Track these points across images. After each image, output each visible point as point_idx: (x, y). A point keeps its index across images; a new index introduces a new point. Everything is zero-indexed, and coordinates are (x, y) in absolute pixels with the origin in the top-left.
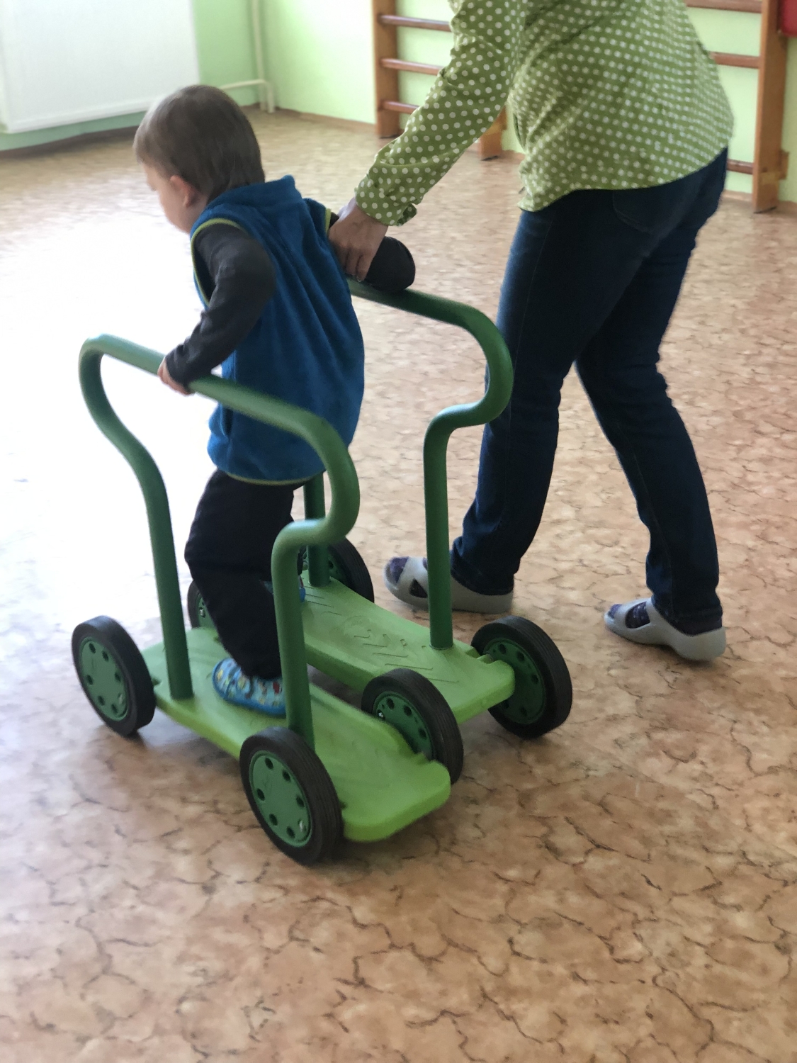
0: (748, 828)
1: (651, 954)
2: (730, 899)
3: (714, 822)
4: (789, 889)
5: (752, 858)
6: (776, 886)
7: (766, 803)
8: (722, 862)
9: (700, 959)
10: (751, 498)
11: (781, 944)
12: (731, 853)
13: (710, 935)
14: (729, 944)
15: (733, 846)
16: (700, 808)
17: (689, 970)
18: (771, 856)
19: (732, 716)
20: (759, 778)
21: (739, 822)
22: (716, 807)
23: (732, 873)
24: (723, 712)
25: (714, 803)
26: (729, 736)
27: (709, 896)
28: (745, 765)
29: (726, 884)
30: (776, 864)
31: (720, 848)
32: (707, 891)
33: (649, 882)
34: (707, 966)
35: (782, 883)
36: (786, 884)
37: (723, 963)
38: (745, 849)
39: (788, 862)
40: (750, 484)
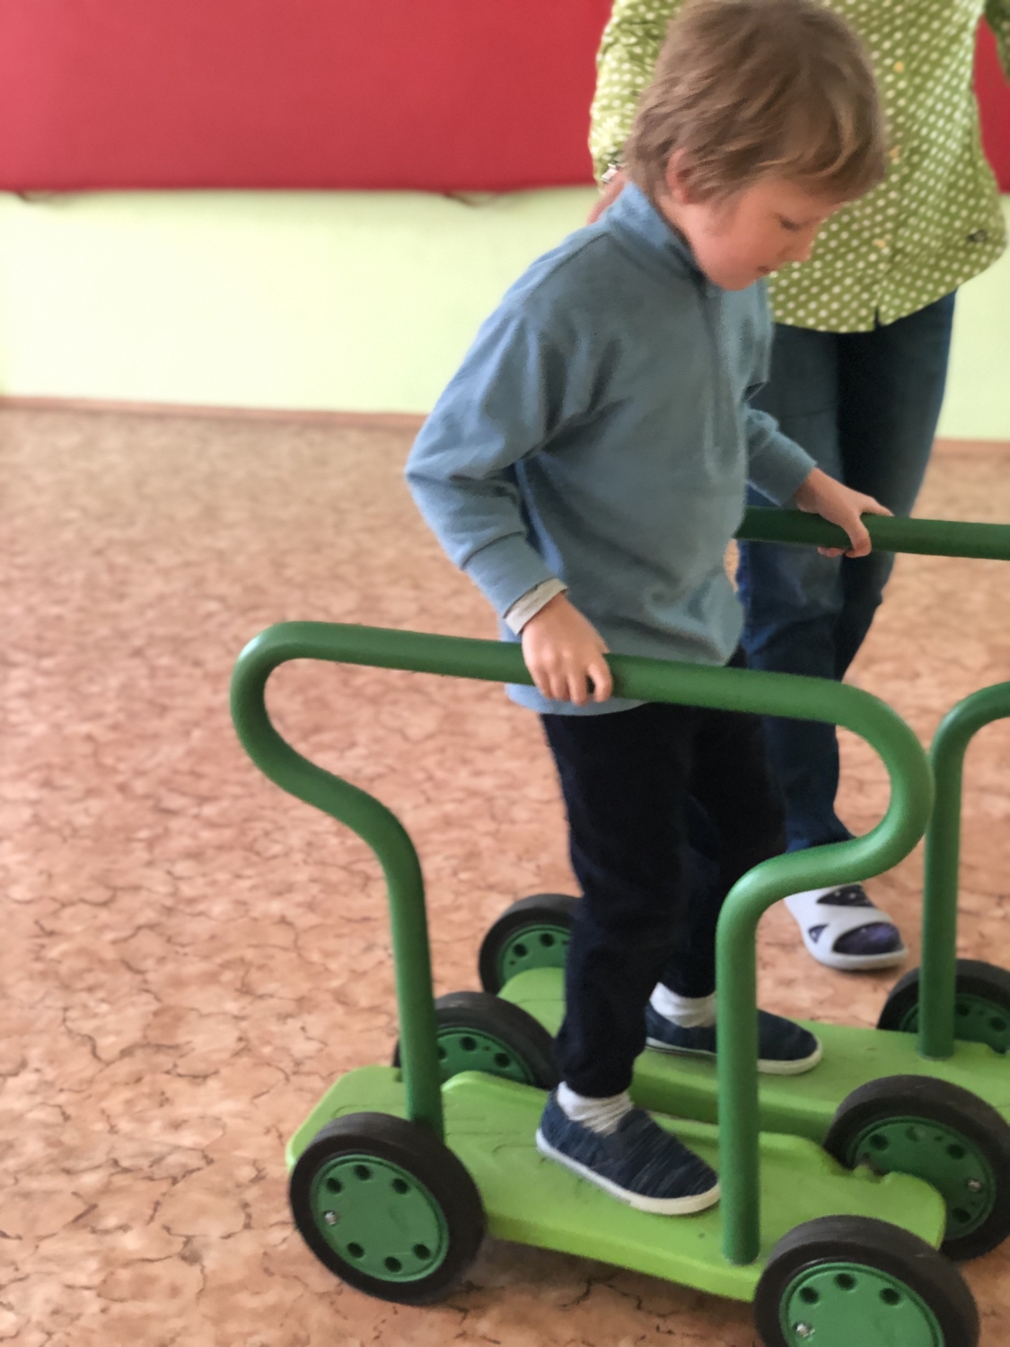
2: (111, 1221)
3: (70, 1137)
4: (180, 1185)
7: (126, 1094)
16: (46, 1125)
19: (60, 1004)
20: (112, 1066)
22: (66, 1117)
24: (48, 1002)
25: (64, 1114)
27: (85, 1226)
31: (83, 1164)
38: (115, 1155)
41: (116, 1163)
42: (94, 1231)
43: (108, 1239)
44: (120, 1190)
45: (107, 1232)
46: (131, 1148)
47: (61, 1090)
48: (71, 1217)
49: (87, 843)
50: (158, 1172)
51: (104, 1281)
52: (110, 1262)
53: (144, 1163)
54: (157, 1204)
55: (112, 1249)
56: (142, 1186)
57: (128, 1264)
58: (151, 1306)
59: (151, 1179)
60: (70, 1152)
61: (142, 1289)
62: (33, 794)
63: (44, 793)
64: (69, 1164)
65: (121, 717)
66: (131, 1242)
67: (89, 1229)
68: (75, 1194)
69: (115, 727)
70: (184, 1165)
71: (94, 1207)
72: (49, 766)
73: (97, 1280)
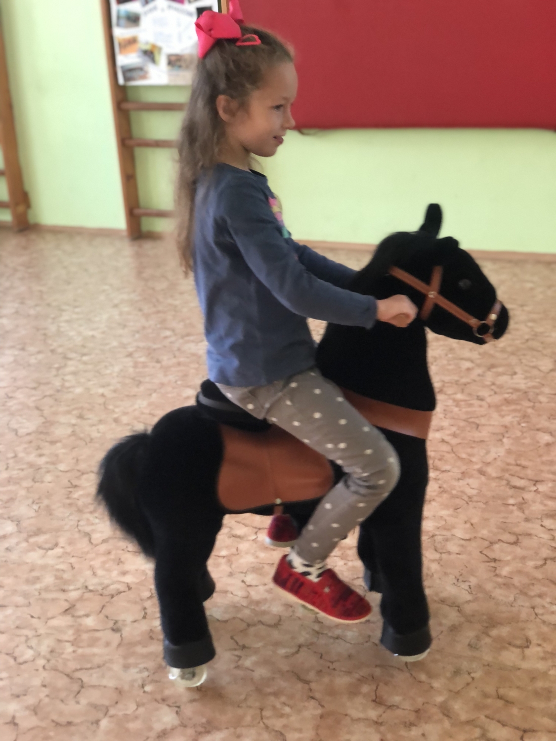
1: (39, 654)
2: (81, 613)
5: (91, 588)
6: (107, 599)
9: (69, 649)
11: (115, 627)
13: (74, 634)
14: (85, 636)
17: (63, 656)
26: (77, 530)
28: (88, 542)
30: (106, 587)
33: (32, 617)
34: (74, 652)
35: (110, 596)
36: (112, 596)
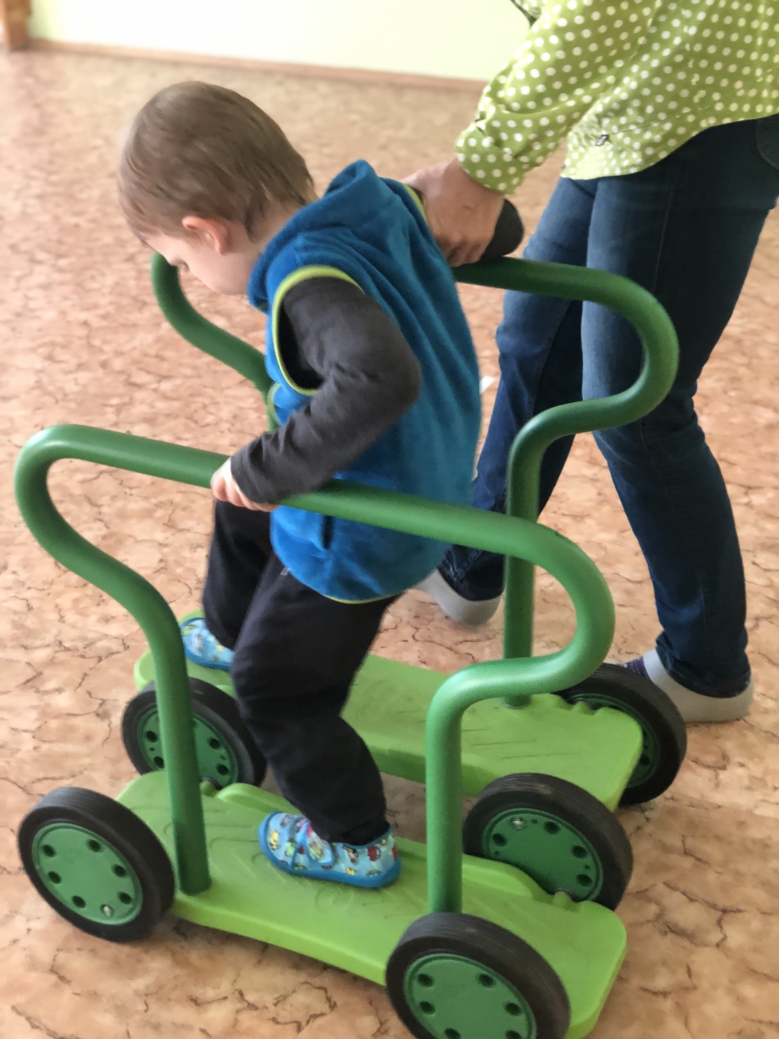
0: (62, 619)
8: (40, 655)
10: (36, 324)
12: (48, 645)
15: (49, 638)
18: (85, 639)
21: (54, 616)
23: (52, 662)
27: (32, 687)
29: (47, 672)
31: (38, 643)
32: (29, 684)
37: (50, 742)
39: (100, 640)
40: (32, 310)
41: (60, 643)
42: (38, 691)
43: (47, 698)
44: (62, 663)
45: (47, 692)
46: (73, 633)
47: (29, 588)
48: (24, 680)
49: (73, 405)
50: (89, 653)
51: (40, 727)
52: (45, 714)
53: (80, 645)
54: (85, 675)
55: (48, 705)
56: (77, 661)
57: (57, 717)
58: (70, 748)
59: (83, 656)
60: (30, 633)
61: (66, 734)
62: (39, 364)
63: (47, 364)
64: (28, 642)
65: (111, 309)
66: (63, 701)
67: (34, 689)
68: (29, 664)
69: (105, 317)
70: (109, 649)
71: (40, 674)
72: (53, 344)
73: (34, 726)
